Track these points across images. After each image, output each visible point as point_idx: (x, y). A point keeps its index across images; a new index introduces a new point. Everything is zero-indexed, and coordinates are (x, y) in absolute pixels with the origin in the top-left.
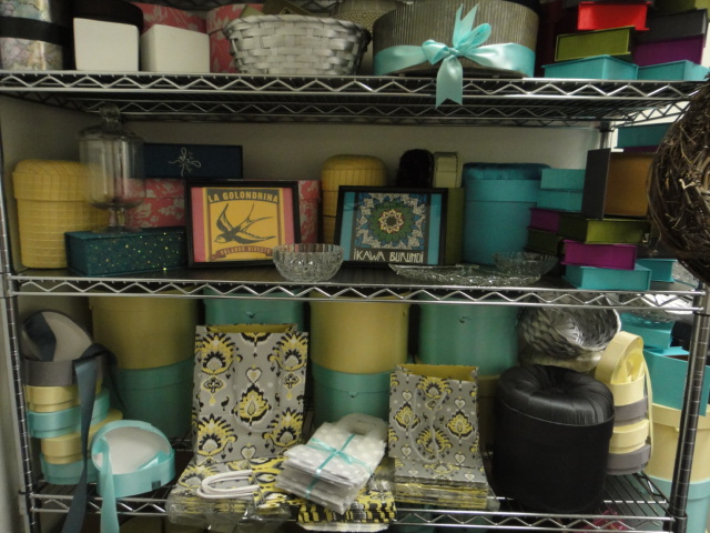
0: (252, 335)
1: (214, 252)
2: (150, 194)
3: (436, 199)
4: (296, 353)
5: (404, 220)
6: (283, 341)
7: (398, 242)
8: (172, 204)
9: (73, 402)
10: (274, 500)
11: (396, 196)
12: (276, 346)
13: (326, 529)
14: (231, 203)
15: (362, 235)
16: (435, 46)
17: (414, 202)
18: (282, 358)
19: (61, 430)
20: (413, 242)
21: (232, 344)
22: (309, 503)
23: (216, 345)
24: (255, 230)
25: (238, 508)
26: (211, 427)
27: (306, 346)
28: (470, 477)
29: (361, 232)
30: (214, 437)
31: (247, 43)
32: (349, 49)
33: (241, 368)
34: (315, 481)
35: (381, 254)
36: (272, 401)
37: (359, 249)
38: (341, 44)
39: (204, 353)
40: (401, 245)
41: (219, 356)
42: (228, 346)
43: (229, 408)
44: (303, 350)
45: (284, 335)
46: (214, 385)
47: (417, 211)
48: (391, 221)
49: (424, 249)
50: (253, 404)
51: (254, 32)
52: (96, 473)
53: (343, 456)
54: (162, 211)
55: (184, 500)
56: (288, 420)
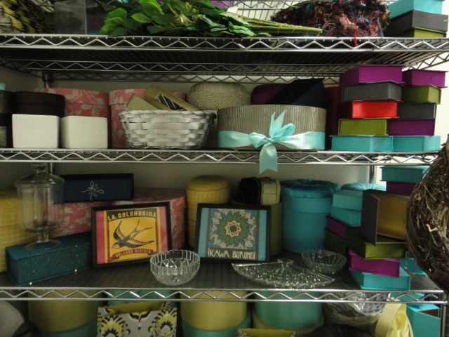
0: (137, 314)
1: (111, 256)
2: (68, 210)
3: (263, 213)
4: (168, 324)
5: (242, 228)
6: (159, 316)
7: (238, 244)
8: (84, 216)
11: (236, 210)
12: (155, 320)
14: (123, 219)
15: (214, 238)
16: (258, 137)
17: (248, 216)
18: (158, 328)
20: (248, 244)
21: (123, 322)
23: (111, 324)
27: (176, 318)
29: (213, 236)
31: (132, 126)
32: (201, 127)
35: (226, 252)
37: (212, 248)
38: (196, 126)
39: (104, 330)
40: (240, 246)
41: (113, 331)
42: (120, 324)
44: (174, 321)
45: (160, 312)
47: (251, 222)
48: (233, 229)
49: (256, 249)
51: (137, 120)
54: (78, 221)
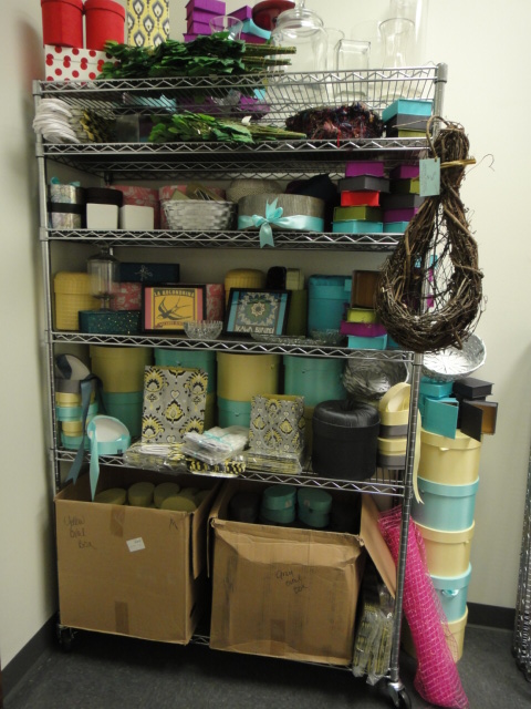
0: (175, 371)
1: (156, 324)
2: (124, 291)
3: (284, 298)
4: (200, 384)
5: (265, 309)
6: (193, 377)
7: (260, 322)
8: (136, 297)
9: (79, 403)
10: (178, 457)
11: (262, 294)
12: (189, 379)
13: (204, 474)
14: (166, 296)
15: (241, 317)
16: (258, 218)
18: (191, 387)
19: (73, 418)
20: (269, 321)
21: (164, 376)
22: (197, 460)
24: (180, 313)
25: (159, 461)
26: (150, 422)
27: (207, 381)
29: (240, 315)
30: (152, 428)
31: (171, 213)
32: (225, 215)
33: (168, 389)
34: (202, 448)
35: (250, 328)
36: (185, 411)
37: (239, 325)
38: (220, 213)
39: (148, 379)
40: (262, 323)
41: (156, 382)
42: (161, 376)
43: (160, 411)
44: (205, 383)
45: (193, 373)
46: (152, 398)
47: (273, 303)
48: (258, 309)
49: (275, 326)
50: (174, 411)
51: (175, 208)
52: (89, 440)
53: (218, 439)
54: (131, 301)
55: (132, 455)
56: (195, 424)
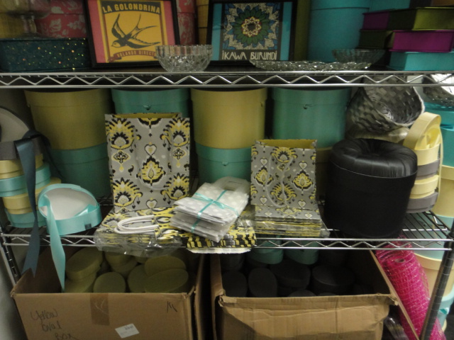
0: (147, 120)
1: (112, 55)
3: (288, 6)
4: (181, 134)
5: (261, 25)
6: (171, 125)
7: (256, 44)
8: (77, 19)
9: (20, 171)
10: (169, 234)
11: (255, 5)
12: (166, 128)
13: (207, 252)
14: (120, 12)
15: (228, 39)
17: (270, 10)
18: (170, 137)
19: (16, 191)
20: (269, 43)
21: (132, 127)
22: (194, 236)
23: (120, 127)
24: (144, 37)
25: (144, 240)
26: (122, 187)
27: (189, 128)
28: (309, 216)
29: (227, 37)
30: (125, 194)
33: (140, 144)
34: (198, 221)
35: (243, 54)
36: (166, 169)
37: (226, 51)
39: (111, 133)
40: (260, 46)
41: (123, 135)
42: (129, 128)
43: (134, 173)
44: (187, 131)
45: (171, 120)
46: (121, 157)
47: (272, 17)
48: (251, 27)
49: (277, 48)
50: (151, 170)
52: (44, 219)
53: (217, 204)
54: (71, 25)
55: (106, 236)
56: (179, 182)
